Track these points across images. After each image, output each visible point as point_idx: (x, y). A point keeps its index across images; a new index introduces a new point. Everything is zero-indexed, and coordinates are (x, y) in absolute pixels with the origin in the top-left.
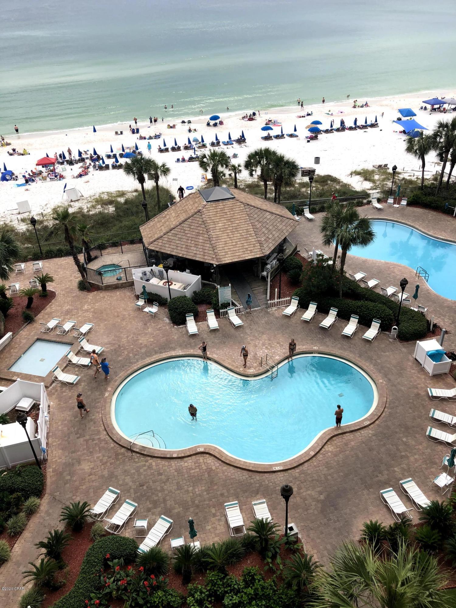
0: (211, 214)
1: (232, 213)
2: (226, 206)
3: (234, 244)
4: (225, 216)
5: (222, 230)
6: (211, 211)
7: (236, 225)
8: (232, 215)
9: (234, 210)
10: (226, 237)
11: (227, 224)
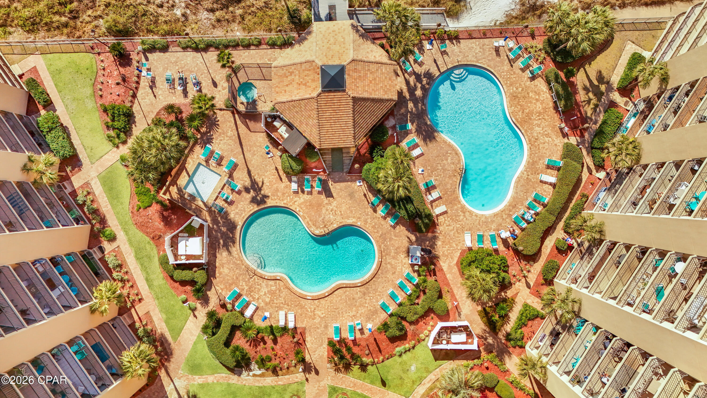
0: (322, 102)
1: (339, 104)
2: (336, 97)
3: (333, 133)
4: (333, 107)
5: (327, 119)
6: (323, 100)
7: (339, 116)
8: (338, 106)
9: (341, 101)
10: (329, 126)
11: (333, 114)
